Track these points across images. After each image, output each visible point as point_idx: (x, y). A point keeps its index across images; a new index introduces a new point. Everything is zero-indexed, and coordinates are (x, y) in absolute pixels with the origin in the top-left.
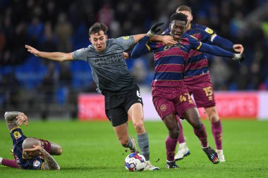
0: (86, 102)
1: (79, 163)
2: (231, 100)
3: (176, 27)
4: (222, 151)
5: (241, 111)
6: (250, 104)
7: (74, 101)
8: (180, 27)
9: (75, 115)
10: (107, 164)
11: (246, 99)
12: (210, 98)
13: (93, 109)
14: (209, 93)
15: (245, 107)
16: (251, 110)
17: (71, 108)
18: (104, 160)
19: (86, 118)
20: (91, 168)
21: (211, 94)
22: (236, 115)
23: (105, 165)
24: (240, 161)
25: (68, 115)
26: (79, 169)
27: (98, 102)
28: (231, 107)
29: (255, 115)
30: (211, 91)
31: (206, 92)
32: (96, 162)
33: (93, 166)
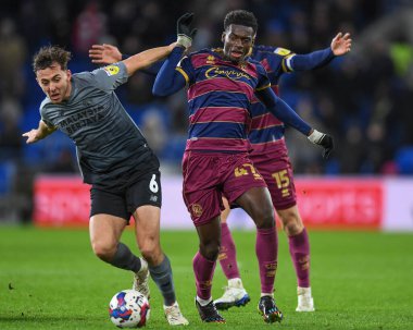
0: (53, 191)
1: (32, 309)
2: (330, 192)
3: (234, 37)
4: (309, 289)
5: (350, 214)
6: (368, 201)
7: (27, 190)
8: (243, 38)
9: (28, 215)
10: (87, 312)
11: (360, 191)
12: (285, 192)
13: (65, 205)
14: (283, 182)
15: (357, 207)
16: (370, 213)
17: (22, 201)
18: (81, 303)
19: (49, 222)
20: (57, 320)
21: (286, 185)
22: (339, 221)
23: (83, 313)
24: (342, 311)
25: (13, 216)
26: (33, 319)
27: (75, 191)
28: (331, 206)
29: (376, 222)
30: (287, 179)
31: (278, 182)
32: (66, 307)
33: (60, 315)
